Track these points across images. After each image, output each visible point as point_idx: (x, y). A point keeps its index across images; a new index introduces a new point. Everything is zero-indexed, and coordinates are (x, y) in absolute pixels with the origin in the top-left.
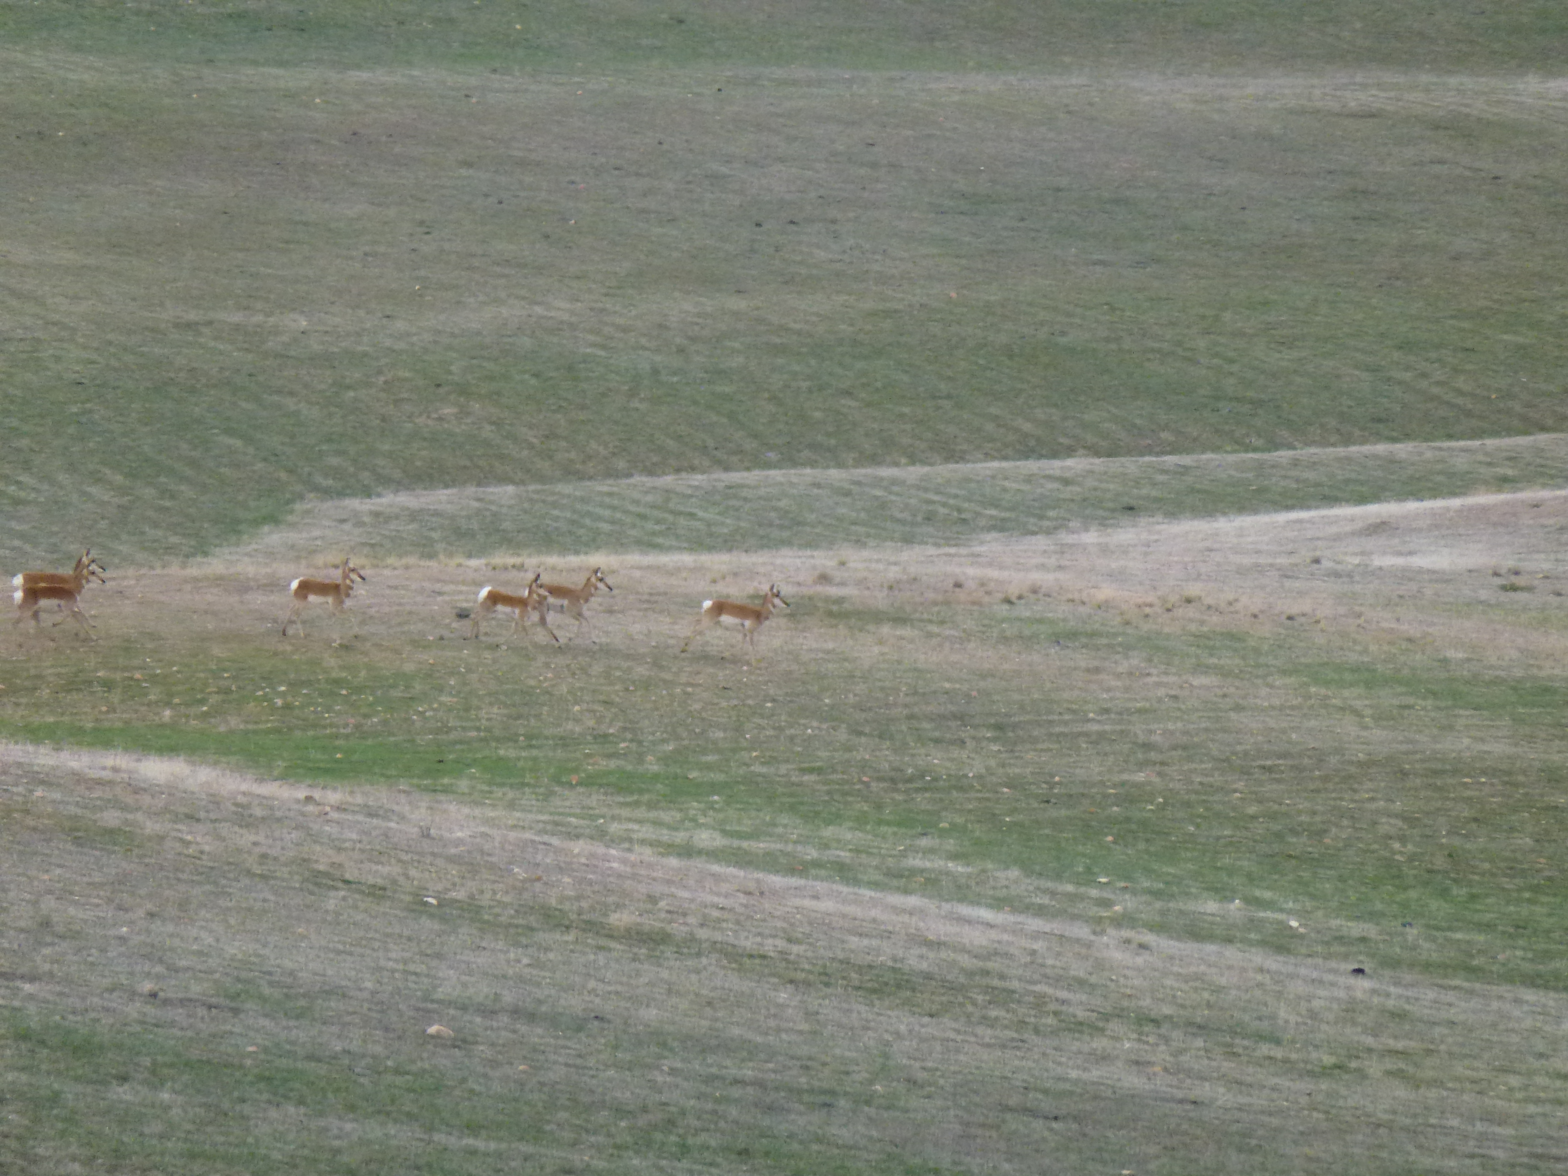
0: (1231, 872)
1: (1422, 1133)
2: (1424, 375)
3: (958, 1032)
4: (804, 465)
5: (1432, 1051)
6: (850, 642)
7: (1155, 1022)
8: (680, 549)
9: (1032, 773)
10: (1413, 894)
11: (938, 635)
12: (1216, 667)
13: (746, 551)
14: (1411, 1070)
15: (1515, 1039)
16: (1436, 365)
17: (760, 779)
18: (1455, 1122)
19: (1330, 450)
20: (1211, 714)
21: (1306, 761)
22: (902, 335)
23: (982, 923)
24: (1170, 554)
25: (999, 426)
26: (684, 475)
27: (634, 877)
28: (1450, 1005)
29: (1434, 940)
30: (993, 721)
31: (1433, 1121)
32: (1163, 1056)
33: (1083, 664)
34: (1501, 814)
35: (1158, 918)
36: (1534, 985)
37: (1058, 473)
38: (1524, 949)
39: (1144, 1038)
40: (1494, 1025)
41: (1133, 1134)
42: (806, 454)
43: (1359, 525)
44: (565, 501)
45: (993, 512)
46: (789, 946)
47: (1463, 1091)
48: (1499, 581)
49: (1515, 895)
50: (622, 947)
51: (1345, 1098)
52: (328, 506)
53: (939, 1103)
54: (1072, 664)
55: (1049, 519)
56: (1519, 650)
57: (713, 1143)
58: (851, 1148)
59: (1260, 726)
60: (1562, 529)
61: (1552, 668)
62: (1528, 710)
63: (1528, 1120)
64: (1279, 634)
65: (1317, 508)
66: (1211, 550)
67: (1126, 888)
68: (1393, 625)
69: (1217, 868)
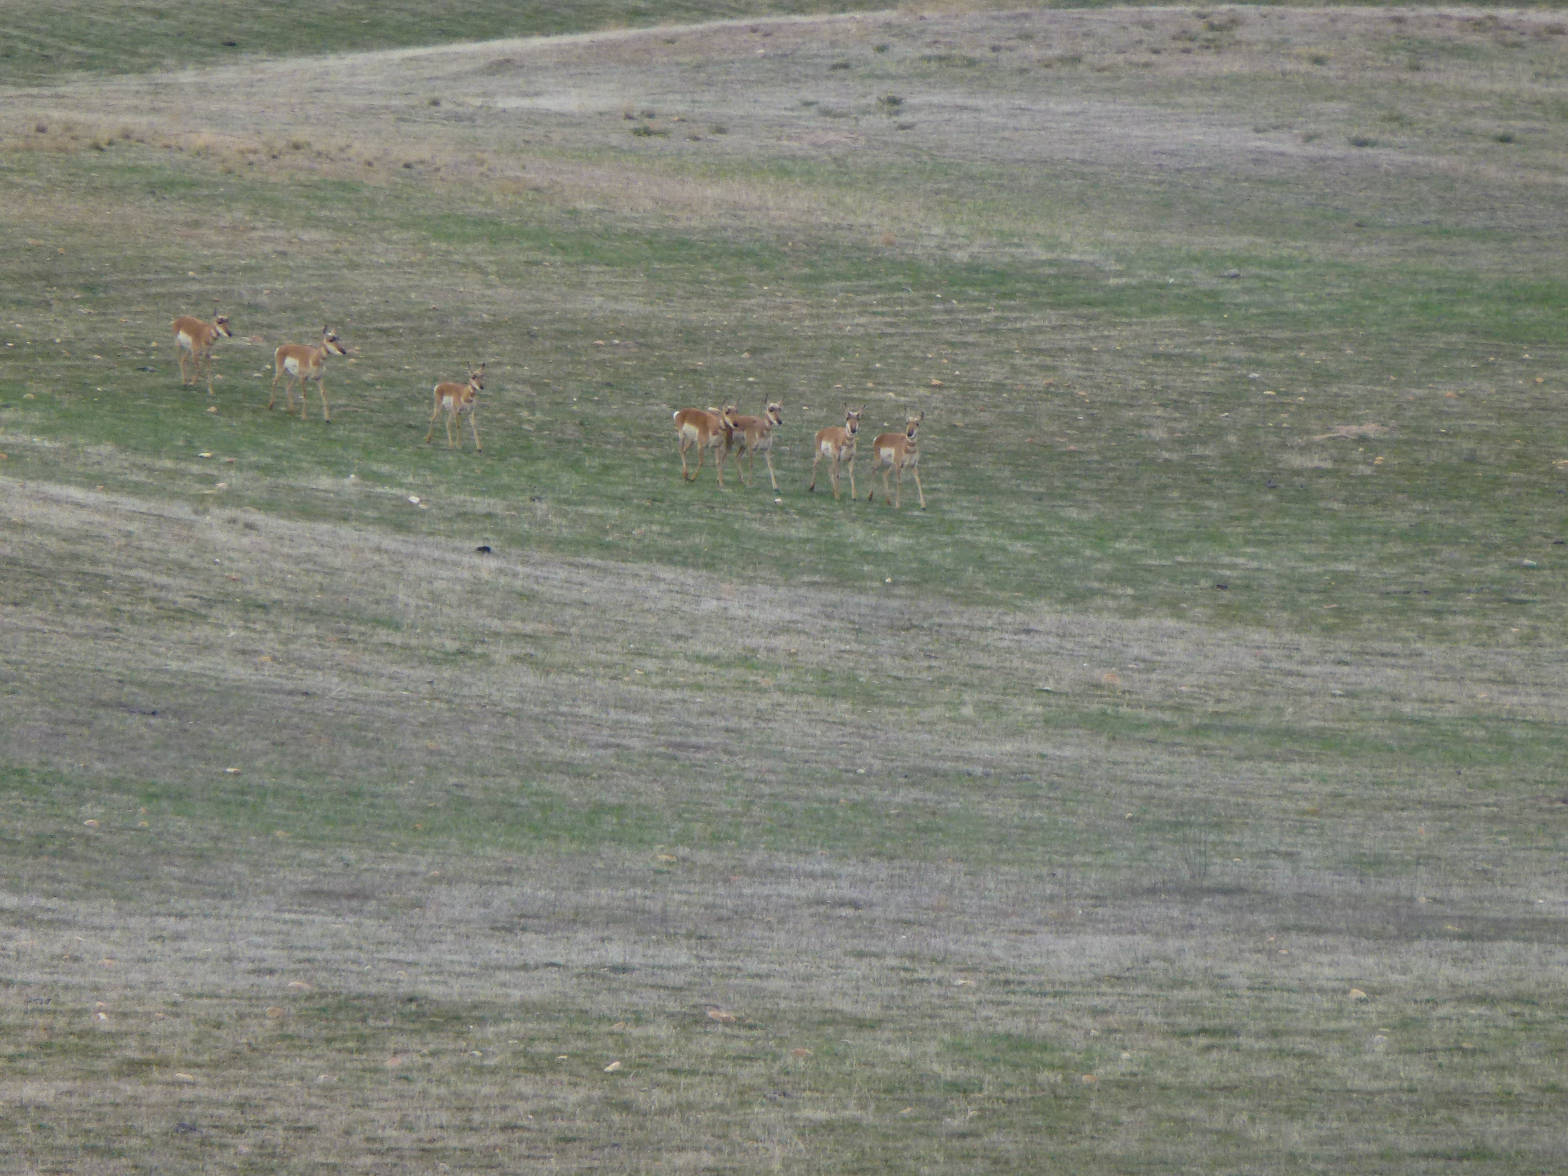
0: (346, 444)
1: (552, 722)
3: (44, 621)
5: (562, 633)
7: (264, 608)
9: (126, 338)
10: (542, 466)
11: (19, 185)
12: (328, 219)
14: (540, 654)
15: (652, 620)
18: (587, 710)
20: (323, 272)
21: (426, 323)
23: (72, 503)
24: (275, 95)
28: (582, 584)
29: (565, 515)
30: (81, 281)
31: (563, 709)
32: (271, 644)
33: (181, 217)
34: (636, 379)
35: (266, 496)
36: (671, 562)
38: (661, 523)
39: (250, 625)
40: (629, 605)
41: (239, 729)
43: (482, 62)
45: (79, 48)
47: (596, 676)
48: (632, 125)
49: (652, 466)
51: (470, 686)
53: (25, 698)
54: (167, 217)
55: (141, 56)
56: (656, 201)
59: (377, 284)
60: (698, 67)
61: (689, 219)
62: (664, 266)
63: (665, 706)
64: (396, 184)
65: (435, 43)
66: (320, 91)
67: (231, 463)
68: (519, 174)
69: (330, 441)
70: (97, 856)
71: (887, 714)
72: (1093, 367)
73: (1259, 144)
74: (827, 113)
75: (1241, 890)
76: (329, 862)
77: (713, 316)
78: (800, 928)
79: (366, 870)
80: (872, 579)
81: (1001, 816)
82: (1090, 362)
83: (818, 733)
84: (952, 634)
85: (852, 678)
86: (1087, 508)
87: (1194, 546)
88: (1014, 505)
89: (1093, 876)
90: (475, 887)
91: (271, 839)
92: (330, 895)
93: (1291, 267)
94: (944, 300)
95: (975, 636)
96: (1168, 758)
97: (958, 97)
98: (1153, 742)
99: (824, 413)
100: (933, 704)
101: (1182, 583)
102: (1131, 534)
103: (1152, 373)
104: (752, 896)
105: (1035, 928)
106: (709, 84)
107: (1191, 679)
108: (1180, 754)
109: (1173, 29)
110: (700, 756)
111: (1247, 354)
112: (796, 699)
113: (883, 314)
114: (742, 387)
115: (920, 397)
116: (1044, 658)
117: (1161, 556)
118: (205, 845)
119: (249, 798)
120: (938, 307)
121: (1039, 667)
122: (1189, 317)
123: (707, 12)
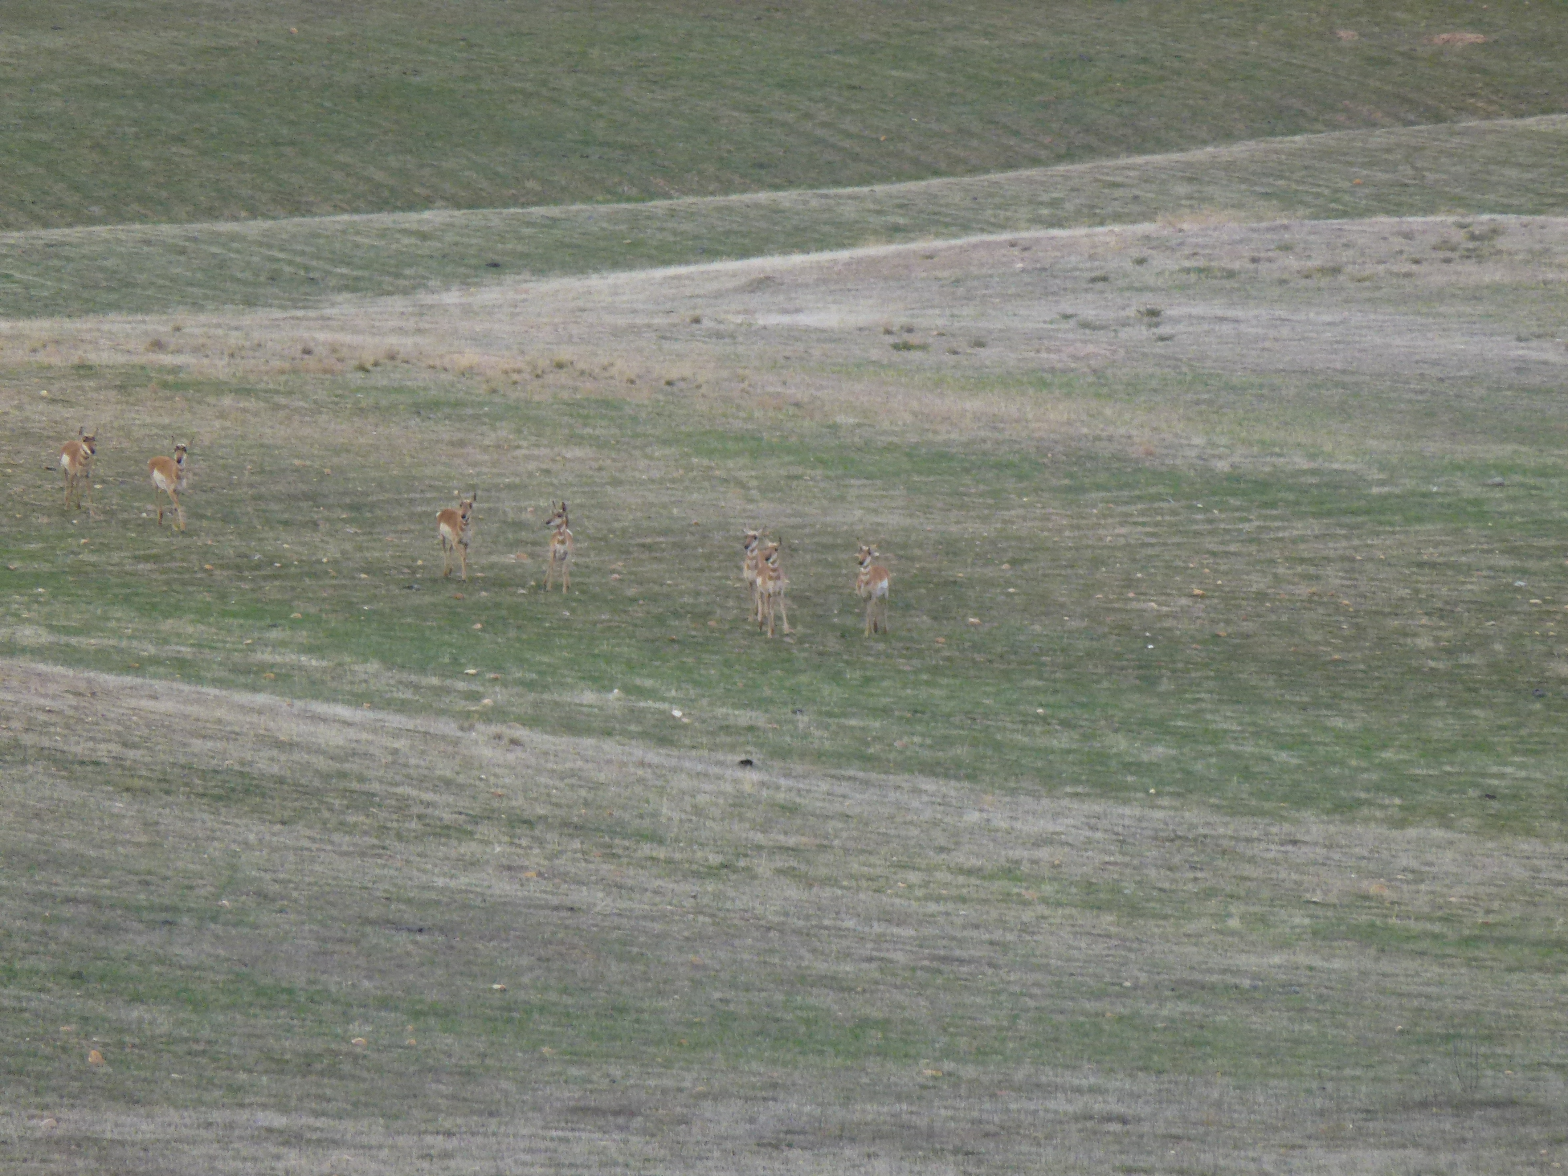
0: (610, 659)
1: (815, 936)
2: (808, 116)
3: (313, 839)
4: (132, 220)
5: (825, 846)
6: (188, 416)
7: (529, 823)
9: (392, 557)
10: (804, 678)
11: (285, 407)
12: (591, 437)
13: (69, 316)
14: (803, 867)
15: (914, 832)
16: (821, 105)
17: (90, 568)
18: (850, 923)
19: (710, 198)
20: (587, 489)
21: (688, 538)
22: (238, 74)
23: (339, 721)
24: (539, 315)
25: (348, 175)
28: (844, 796)
29: (827, 727)
30: (348, 501)
31: (826, 922)
32: (537, 860)
33: (446, 437)
35: (530, 711)
36: (935, 775)
37: (415, 227)
38: (923, 735)
39: (517, 841)
40: (892, 818)
41: (505, 945)
42: (135, 207)
43: (743, 280)
45: (344, 270)
46: (125, 751)
47: (859, 889)
48: (891, 339)
49: (912, 677)
51: (733, 900)
53: (293, 917)
54: (434, 437)
55: (405, 277)
56: (915, 414)
57: (43, 967)
58: (196, 969)
59: (639, 501)
60: (957, 282)
61: (948, 432)
62: (923, 478)
63: (929, 919)
64: (658, 401)
65: (697, 262)
66: (583, 310)
67: (496, 679)
68: (780, 389)
69: (594, 656)
70: (365, 1074)
71: (1153, 927)
72: (1357, 576)
73: (1520, 352)
74: (1085, 325)
75: (1512, 1103)
76: (595, 1078)
77: (972, 527)
78: (1067, 1143)
79: (632, 1086)
80: (1135, 790)
81: (1269, 1029)
82: (1353, 570)
83: (1083, 945)
84: (1217, 845)
85: (1116, 890)
86: (1353, 718)
87: (1462, 755)
88: (1278, 714)
89: (1364, 1089)
90: (740, 1103)
91: (537, 1055)
92: (597, 1111)
93: (1554, 476)
94: (1205, 510)
95: (1241, 847)
96: (1437, 969)
97: (1217, 308)
98: (1422, 954)
99: (1085, 623)
100: (1200, 916)
101: (1450, 792)
102: (1397, 743)
103: (1417, 582)
104: (1019, 1111)
105: (1305, 1142)
106: (969, 298)
107: (1460, 890)
108: (1450, 966)
109: (1433, 239)
110: (965, 969)
111: (1512, 563)
112: (1060, 911)
113: (1144, 524)
114: (1003, 598)
115: (1182, 607)
116: (1311, 869)
117: (1428, 766)
118: (472, 1062)
119: (515, 1015)
120: (1200, 517)
121: (1305, 878)
122: (1453, 525)
123: (966, 228)
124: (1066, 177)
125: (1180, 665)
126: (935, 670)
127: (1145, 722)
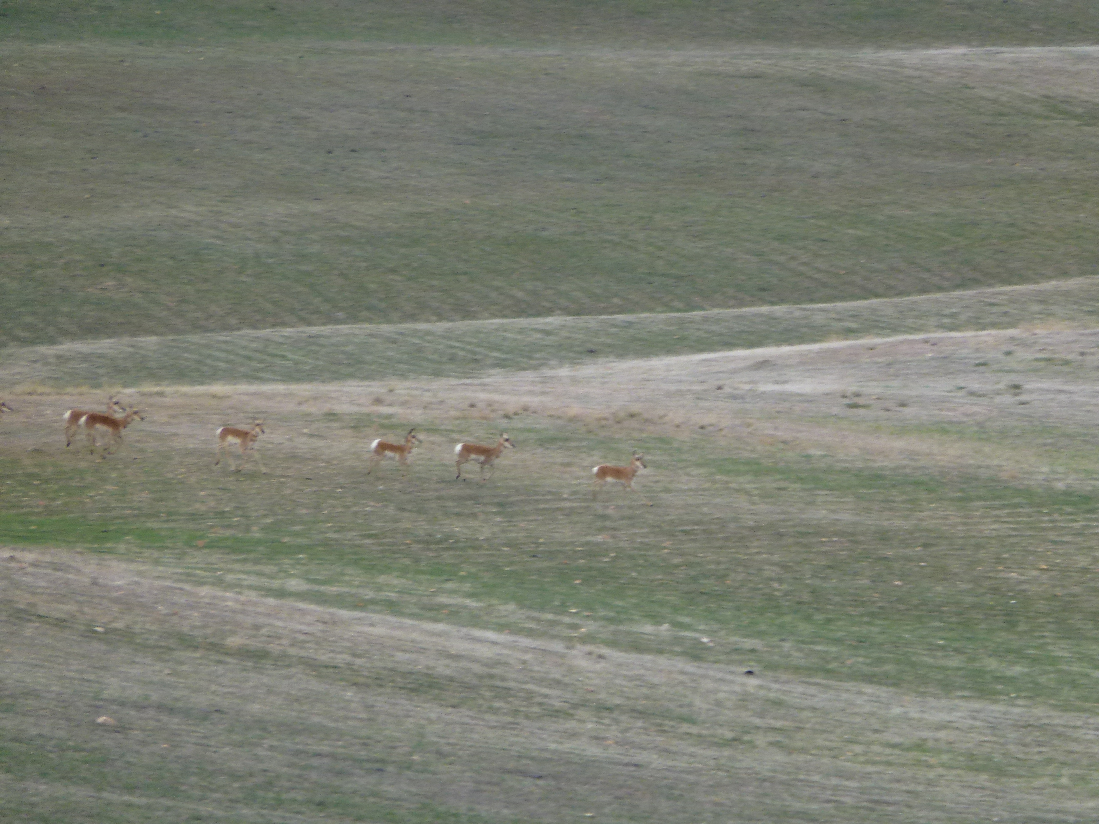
0: (662, 604)
1: (794, 785)
2: (793, 258)
3: (471, 717)
4: (363, 321)
5: (801, 728)
7: (609, 709)
8: (274, 381)
9: (524, 537)
10: (787, 619)
12: (652, 462)
14: (786, 741)
15: (858, 719)
16: (801, 251)
17: (333, 542)
18: (816, 778)
19: (730, 310)
20: (648, 495)
21: (713, 527)
22: (432, 230)
23: (489, 642)
24: (619, 383)
25: (500, 294)
26: (278, 329)
27: (243, 612)
28: (813, 696)
29: (800, 650)
30: (497, 500)
31: (802, 777)
32: (614, 733)
33: (559, 460)
34: (848, 563)
35: (611, 637)
36: (872, 683)
37: (541, 327)
38: (864, 657)
39: (601, 721)
40: (844, 710)
41: (594, 788)
42: (365, 313)
43: (750, 363)
44: (193, 347)
45: (495, 354)
46: (354, 659)
47: (823, 756)
48: (846, 401)
49: (858, 619)
50: (234, 661)
51: (741, 761)
52: (24, 350)
53: (458, 767)
54: (552, 460)
55: (535, 359)
56: (860, 449)
57: (299, 798)
58: (397, 800)
59: (682, 502)
60: (889, 365)
61: (883, 461)
62: (866, 491)
63: (866, 776)
64: (695, 439)
65: (720, 351)
66: (648, 380)
67: (588, 616)
68: (772, 432)
69: (653, 602)
71: (1012, 783)
74: (972, 394)
77: (898, 523)
80: (1002, 694)
83: (967, 794)
84: (1054, 731)
85: (989, 759)
88: (1094, 646)
94: (1049, 514)
95: (1070, 732)
97: (1057, 384)
99: (970, 586)
100: (1042, 776)
106: (896, 375)
110: (890, 808)
112: (953, 772)
113: (1009, 523)
114: (917, 569)
115: (1033, 577)
120: (1045, 518)
123: (895, 330)
124: (961, 299)
125: (1031, 614)
126: (873, 615)
127: (1009, 651)
